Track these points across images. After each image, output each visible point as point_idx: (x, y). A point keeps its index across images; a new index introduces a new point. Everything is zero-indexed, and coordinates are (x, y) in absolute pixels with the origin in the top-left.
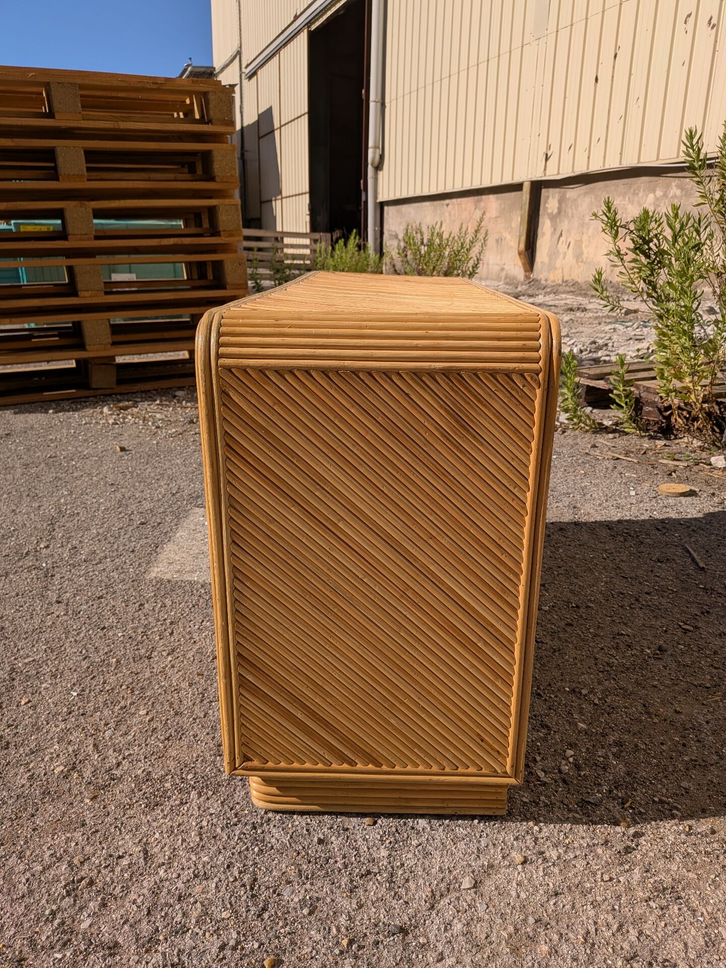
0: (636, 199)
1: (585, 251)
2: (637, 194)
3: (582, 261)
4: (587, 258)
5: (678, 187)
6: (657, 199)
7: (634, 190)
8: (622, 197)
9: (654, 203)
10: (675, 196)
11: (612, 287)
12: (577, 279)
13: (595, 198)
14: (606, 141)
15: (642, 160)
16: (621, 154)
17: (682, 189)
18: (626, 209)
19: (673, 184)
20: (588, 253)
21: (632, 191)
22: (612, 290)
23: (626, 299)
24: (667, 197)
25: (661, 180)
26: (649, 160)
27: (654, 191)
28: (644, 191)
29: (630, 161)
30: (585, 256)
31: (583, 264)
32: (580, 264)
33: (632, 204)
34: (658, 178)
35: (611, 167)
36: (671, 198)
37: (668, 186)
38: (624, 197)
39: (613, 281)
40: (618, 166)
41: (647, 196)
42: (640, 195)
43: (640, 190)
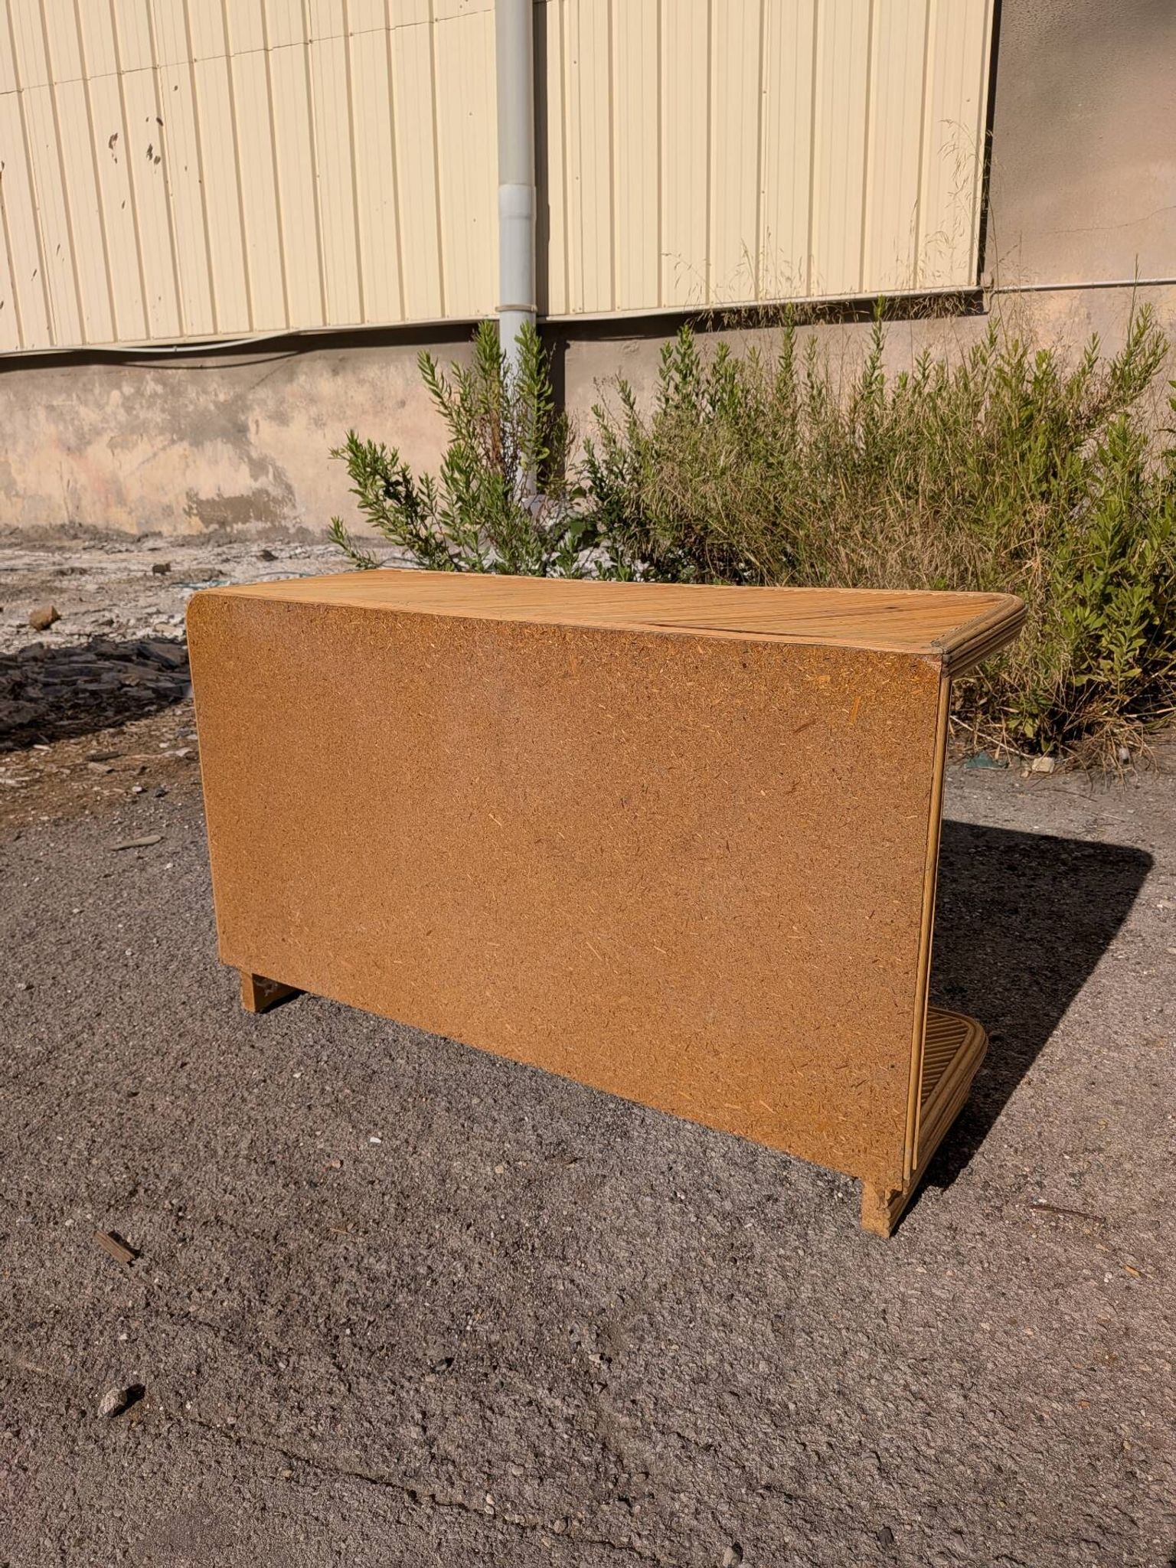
0: (90, 398)
1: (19, 479)
2: (92, 390)
3: (17, 495)
4: (25, 489)
5: (157, 381)
6: (126, 398)
7: (84, 385)
8: (64, 396)
9: (123, 405)
10: (156, 394)
11: (85, 532)
12: (15, 524)
13: (15, 395)
14: (16, 307)
15: (88, 340)
16: (49, 328)
17: (165, 385)
18: (77, 412)
19: (148, 377)
20: (24, 482)
21: (80, 385)
22: (86, 536)
23: (124, 549)
24: (142, 395)
25: (126, 371)
26: (99, 339)
27: (119, 387)
28: (101, 385)
29: (68, 340)
30: (20, 487)
31: (20, 500)
32: (14, 499)
33: (86, 405)
34: (120, 368)
35: (35, 348)
36: (150, 396)
37: (141, 380)
38: (69, 395)
39: (84, 523)
40: (47, 346)
41: (109, 393)
42: (97, 391)
43: (94, 385)
